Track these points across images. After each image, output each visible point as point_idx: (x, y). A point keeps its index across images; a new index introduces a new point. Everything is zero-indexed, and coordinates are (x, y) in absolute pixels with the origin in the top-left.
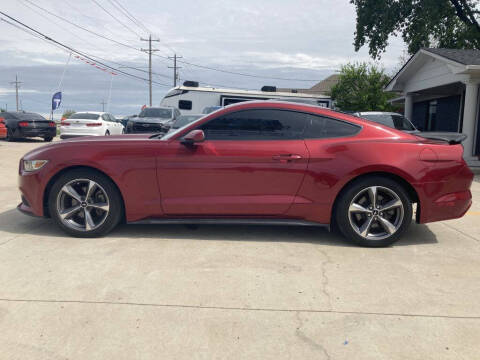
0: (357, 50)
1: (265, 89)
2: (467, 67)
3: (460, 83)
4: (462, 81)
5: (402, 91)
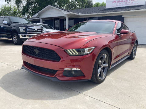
2: (70, 13)
5: (39, 17)
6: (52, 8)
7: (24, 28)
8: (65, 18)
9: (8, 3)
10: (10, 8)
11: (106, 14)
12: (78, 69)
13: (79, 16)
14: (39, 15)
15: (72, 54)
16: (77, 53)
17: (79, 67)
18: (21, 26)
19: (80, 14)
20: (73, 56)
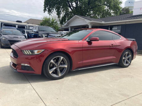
0: (44, 12)
1: (18, 21)
2: (92, 21)
3: (87, 25)
4: (88, 24)
5: (68, 26)
6: (79, 18)
7: (46, 35)
8: (89, 26)
9: (50, 15)
10: (50, 19)
11: (129, 22)
12: (29, 65)
13: (102, 24)
14: (68, 24)
15: (28, 53)
16: (31, 53)
17: (30, 64)
18: (44, 34)
19: (103, 22)
20: (30, 55)
